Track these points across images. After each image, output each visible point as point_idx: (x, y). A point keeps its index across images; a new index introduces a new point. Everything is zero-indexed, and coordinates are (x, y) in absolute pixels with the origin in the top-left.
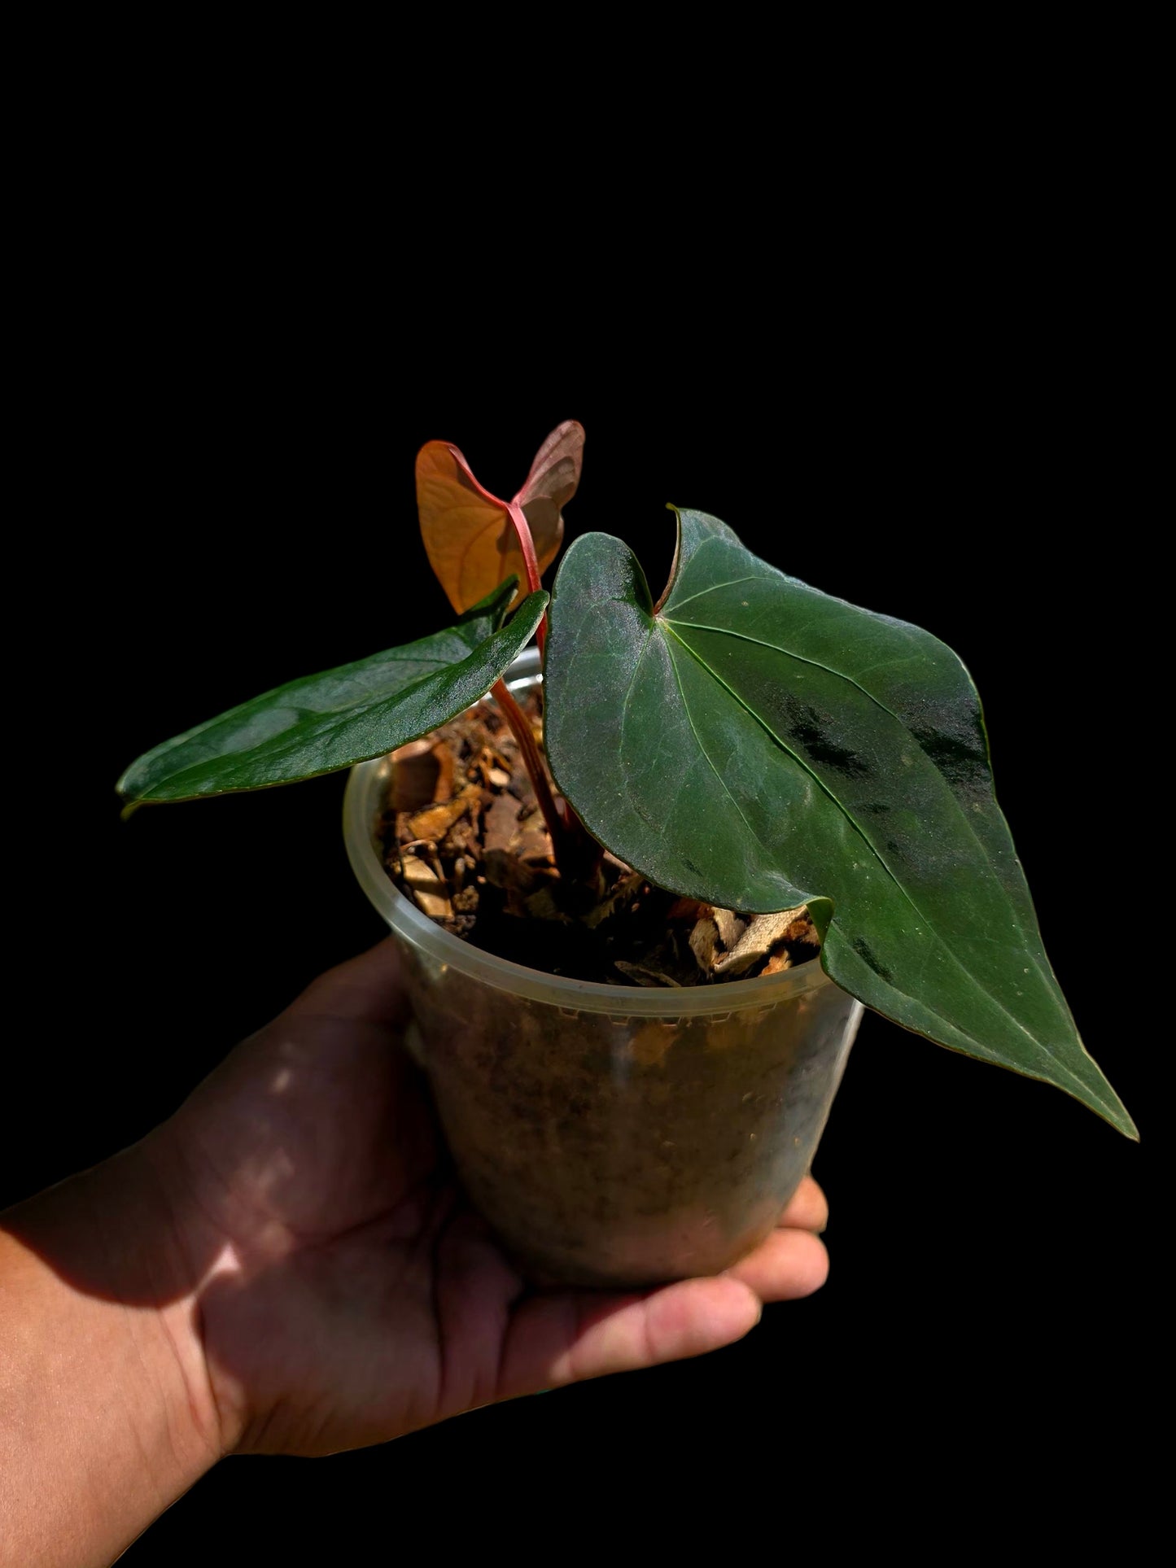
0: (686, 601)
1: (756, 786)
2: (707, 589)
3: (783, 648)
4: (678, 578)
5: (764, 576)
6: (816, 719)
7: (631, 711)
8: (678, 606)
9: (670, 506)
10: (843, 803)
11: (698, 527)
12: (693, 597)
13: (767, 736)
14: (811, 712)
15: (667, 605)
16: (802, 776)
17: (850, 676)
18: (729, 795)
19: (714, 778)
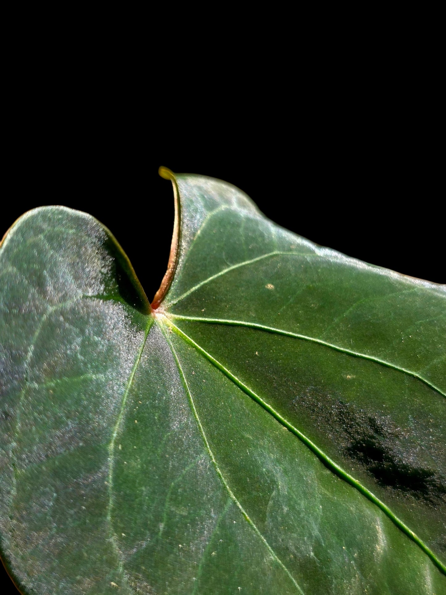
0: (194, 289)
1: (310, 537)
2: (220, 271)
3: (325, 340)
4: (180, 260)
5: (290, 250)
6: (377, 431)
7: (122, 455)
8: (185, 295)
9: (164, 173)
10: (425, 539)
11: (203, 197)
12: (202, 283)
13: (316, 459)
14: (372, 422)
15: (167, 298)
16: (368, 511)
17: (417, 370)
18: (273, 557)
19: (250, 534)
